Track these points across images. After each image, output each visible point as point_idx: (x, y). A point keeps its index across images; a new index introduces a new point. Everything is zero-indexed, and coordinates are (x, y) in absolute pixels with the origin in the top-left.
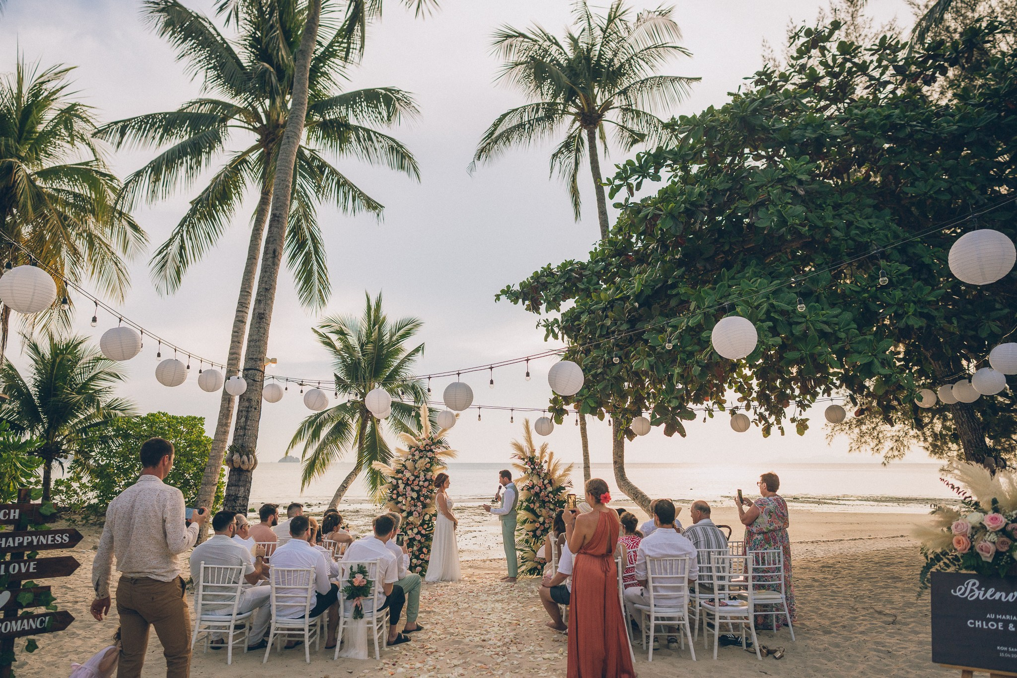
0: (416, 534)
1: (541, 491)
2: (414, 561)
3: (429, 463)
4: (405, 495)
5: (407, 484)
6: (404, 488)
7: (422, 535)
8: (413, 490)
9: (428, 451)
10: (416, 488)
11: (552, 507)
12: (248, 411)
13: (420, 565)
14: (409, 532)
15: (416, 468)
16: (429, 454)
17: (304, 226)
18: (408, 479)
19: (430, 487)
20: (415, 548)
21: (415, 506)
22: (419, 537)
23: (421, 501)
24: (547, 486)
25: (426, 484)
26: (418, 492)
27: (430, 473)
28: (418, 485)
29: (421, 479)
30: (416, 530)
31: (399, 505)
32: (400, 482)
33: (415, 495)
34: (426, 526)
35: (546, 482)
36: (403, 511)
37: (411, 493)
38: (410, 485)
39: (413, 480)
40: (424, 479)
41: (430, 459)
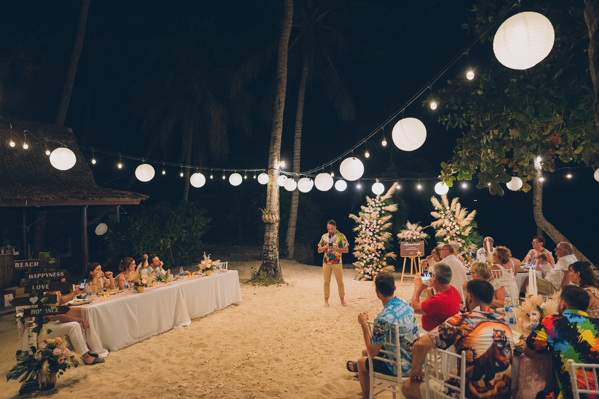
0: (374, 257)
1: (451, 229)
4: (366, 234)
5: (366, 228)
6: (365, 230)
7: (378, 257)
8: (370, 231)
10: (372, 230)
12: (271, 192)
15: (371, 218)
18: (367, 225)
20: (374, 265)
21: (372, 240)
22: (375, 258)
25: (378, 227)
26: (373, 232)
27: (380, 221)
28: (373, 228)
29: (374, 224)
30: (373, 255)
31: (364, 240)
32: (363, 226)
34: (380, 252)
35: (454, 223)
37: (369, 232)
38: (368, 228)
39: (370, 225)
40: (376, 224)
41: (379, 212)
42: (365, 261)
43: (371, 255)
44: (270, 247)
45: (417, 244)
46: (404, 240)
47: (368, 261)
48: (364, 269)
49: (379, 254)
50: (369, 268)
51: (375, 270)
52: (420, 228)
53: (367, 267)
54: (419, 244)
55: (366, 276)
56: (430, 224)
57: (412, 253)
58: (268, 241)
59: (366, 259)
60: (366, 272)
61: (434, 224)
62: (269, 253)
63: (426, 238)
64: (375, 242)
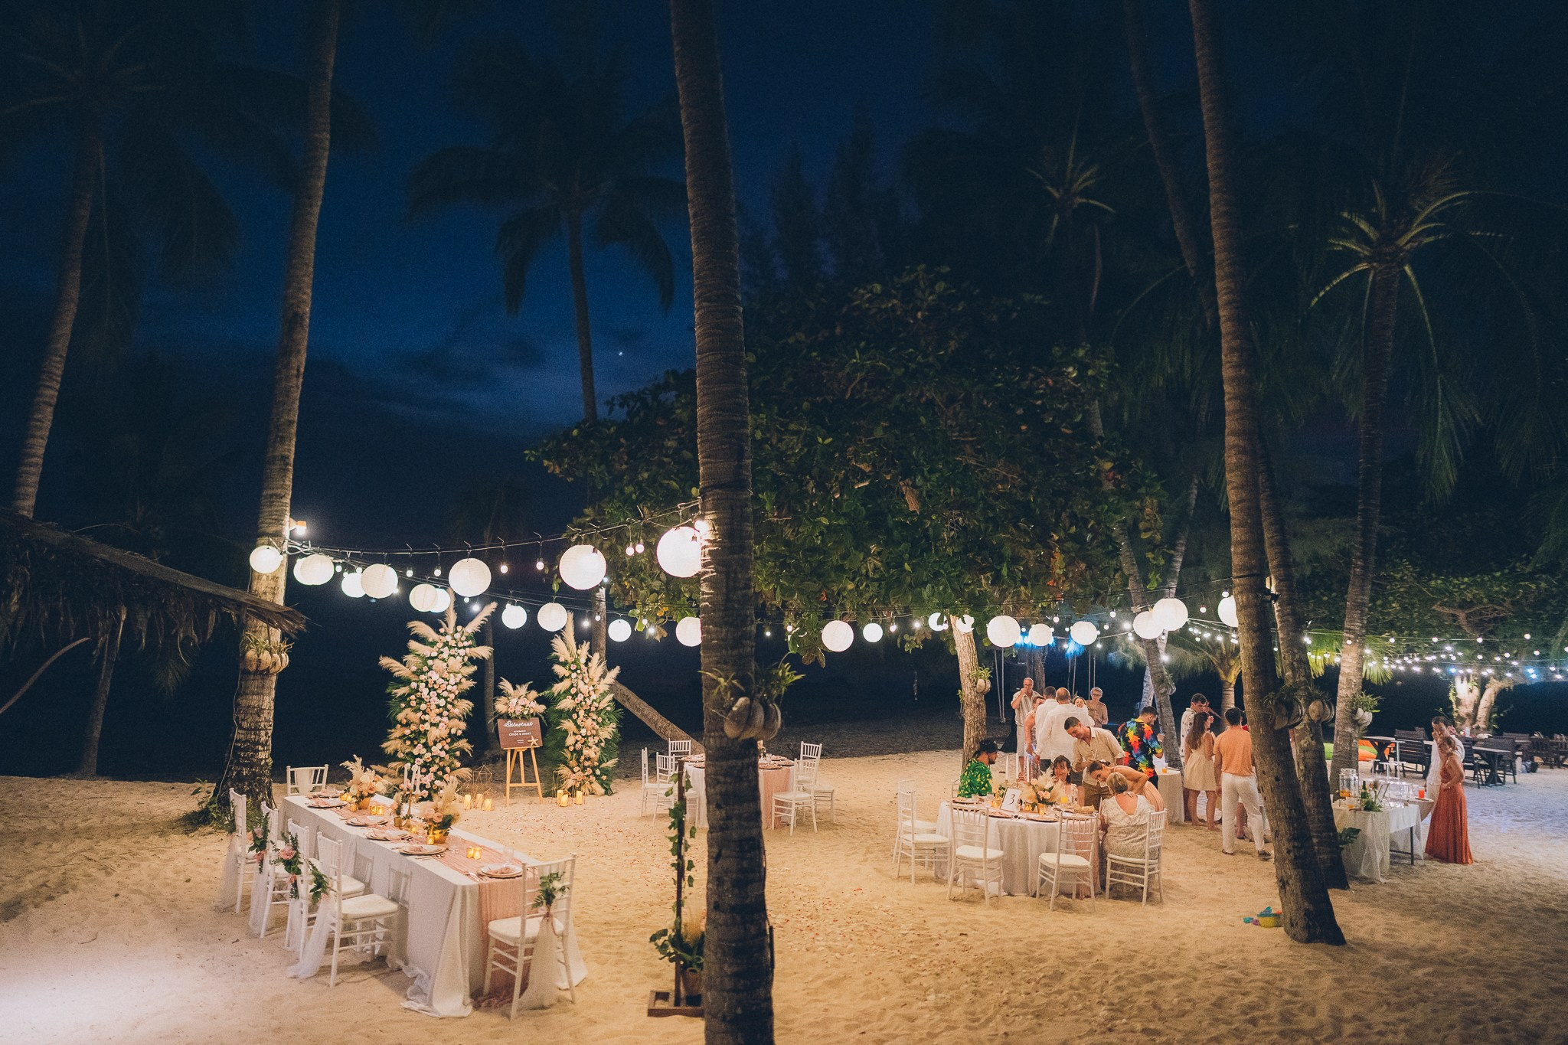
4: (429, 702)
6: (428, 694)
9: (460, 648)
10: (445, 694)
11: (595, 717)
12: (274, 594)
16: (461, 652)
21: (441, 715)
22: (443, 754)
23: (448, 710)
24: (592, 693)
25: (455, 688)
26: (446, 698)
28: (446, 690)
31: (419, 714)
32: (422, 685)
35: (591, 688)
37: (436, 699)
39: (442, 684)
40: (454, 683)
42: (419, 761)
44: (263, 733)
45: (528, 725)
46: (507, 717)
47: (428, 760)
52: (534, 694)
54: (531, 724)
56: (552, 687)
57: (521, 741)
58: (257, 719)
61: (558, 688)
62: (260, 748)
63: (543, 714)
64: (445, 719)
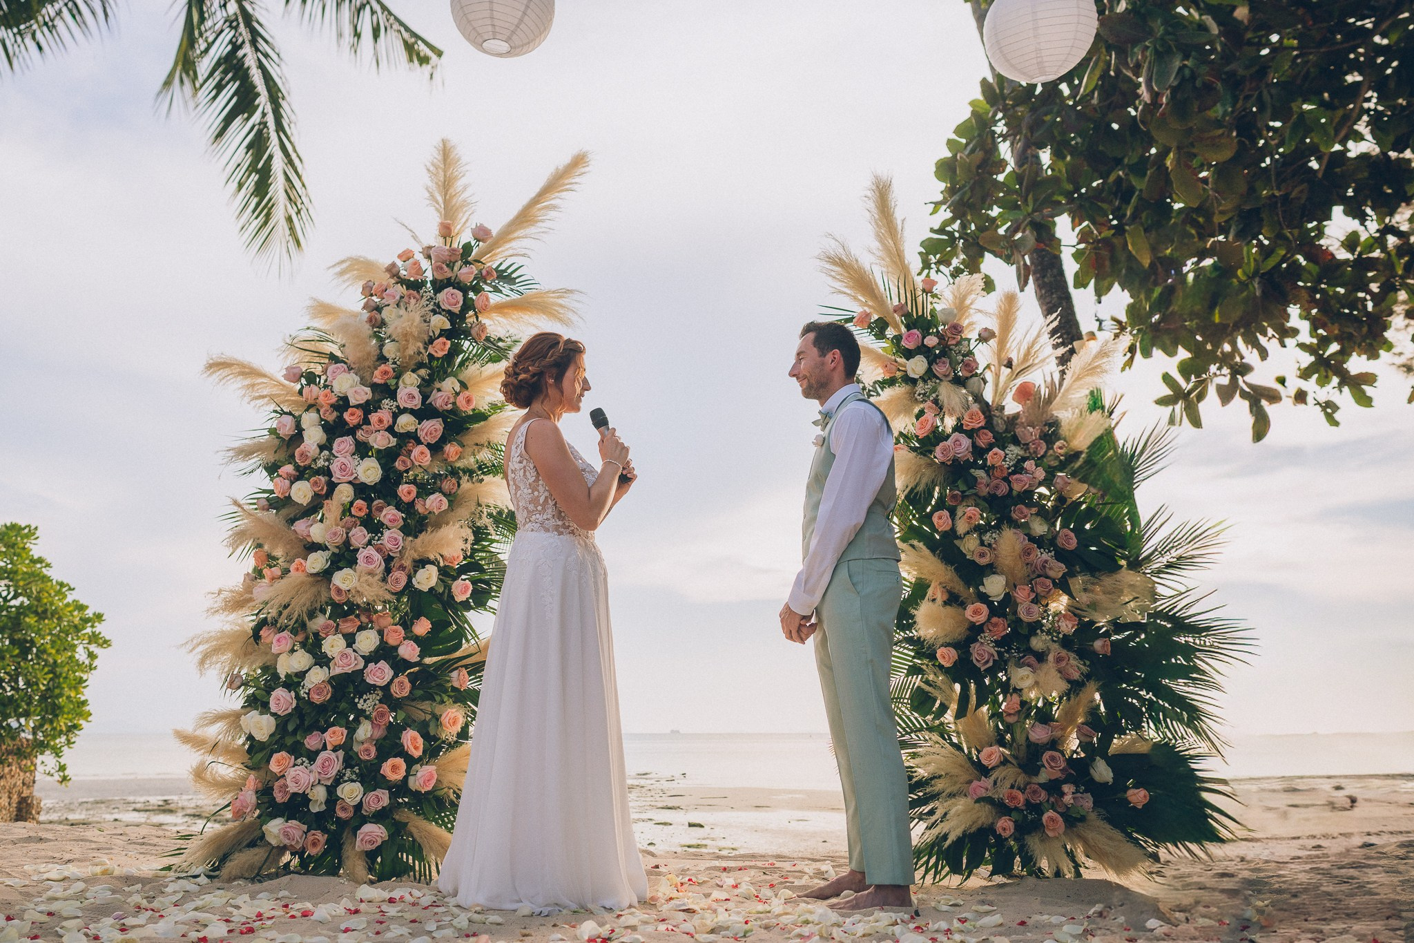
0: (370, 659)
2: (351, 792)
3: (444, 333)
4: (327, 472)
5: (334, 429)
6: (322, 448)
7: (400, 666)
8: (362, 450)
10: (380, 441)
13: (381, 816)
14: (333, 645)
15: (382, 359)
16: (451, 299)
17: (250, 62)
18: (343, 404)
19: (451, 449)
20: (365, 731)
21: (374, 527)
22: (380, 674)
23: (399, 505)
25: (432, 429)
26: (387, 458)
27: (450, 384)
28: (390, 429)
30: (367, 641)
31: (300, 526)
32: (310, 421)
33: (370, 471)
34: (422, 627)
36: (313, 547)
37: (352, 462)
38: (352, 432)
39: (368, 408)
40: (417, 403)
41: (451, 315)
42: (282, 700)
43: (350, 640)
47: (317, 699)
48: (274, 767)
49: (417, 640)
50: (312, 756)
51: (370, 777)
53: (297, 751)
55: (275, 828)
59: (302, 675)
60: (279, 797)
